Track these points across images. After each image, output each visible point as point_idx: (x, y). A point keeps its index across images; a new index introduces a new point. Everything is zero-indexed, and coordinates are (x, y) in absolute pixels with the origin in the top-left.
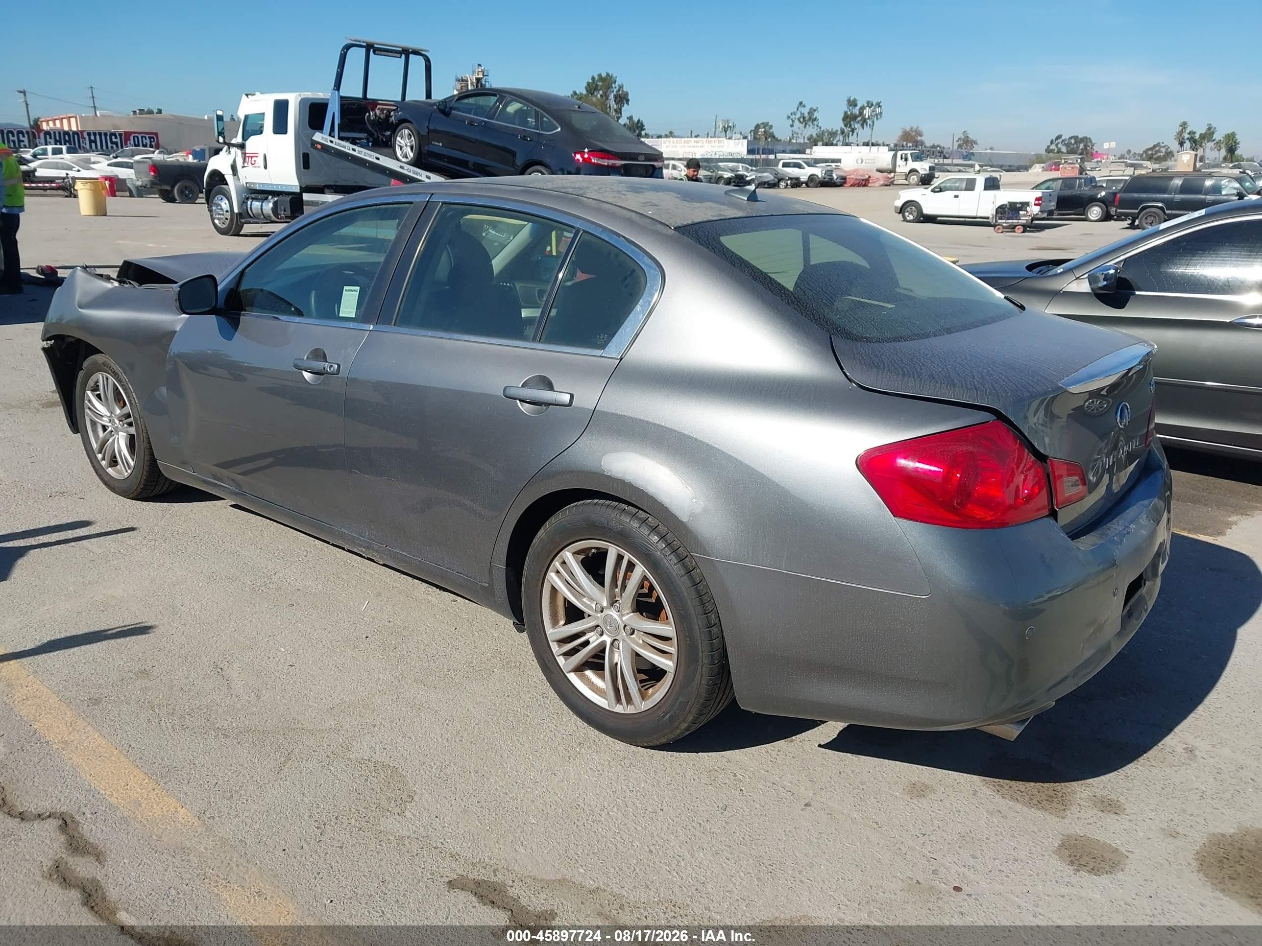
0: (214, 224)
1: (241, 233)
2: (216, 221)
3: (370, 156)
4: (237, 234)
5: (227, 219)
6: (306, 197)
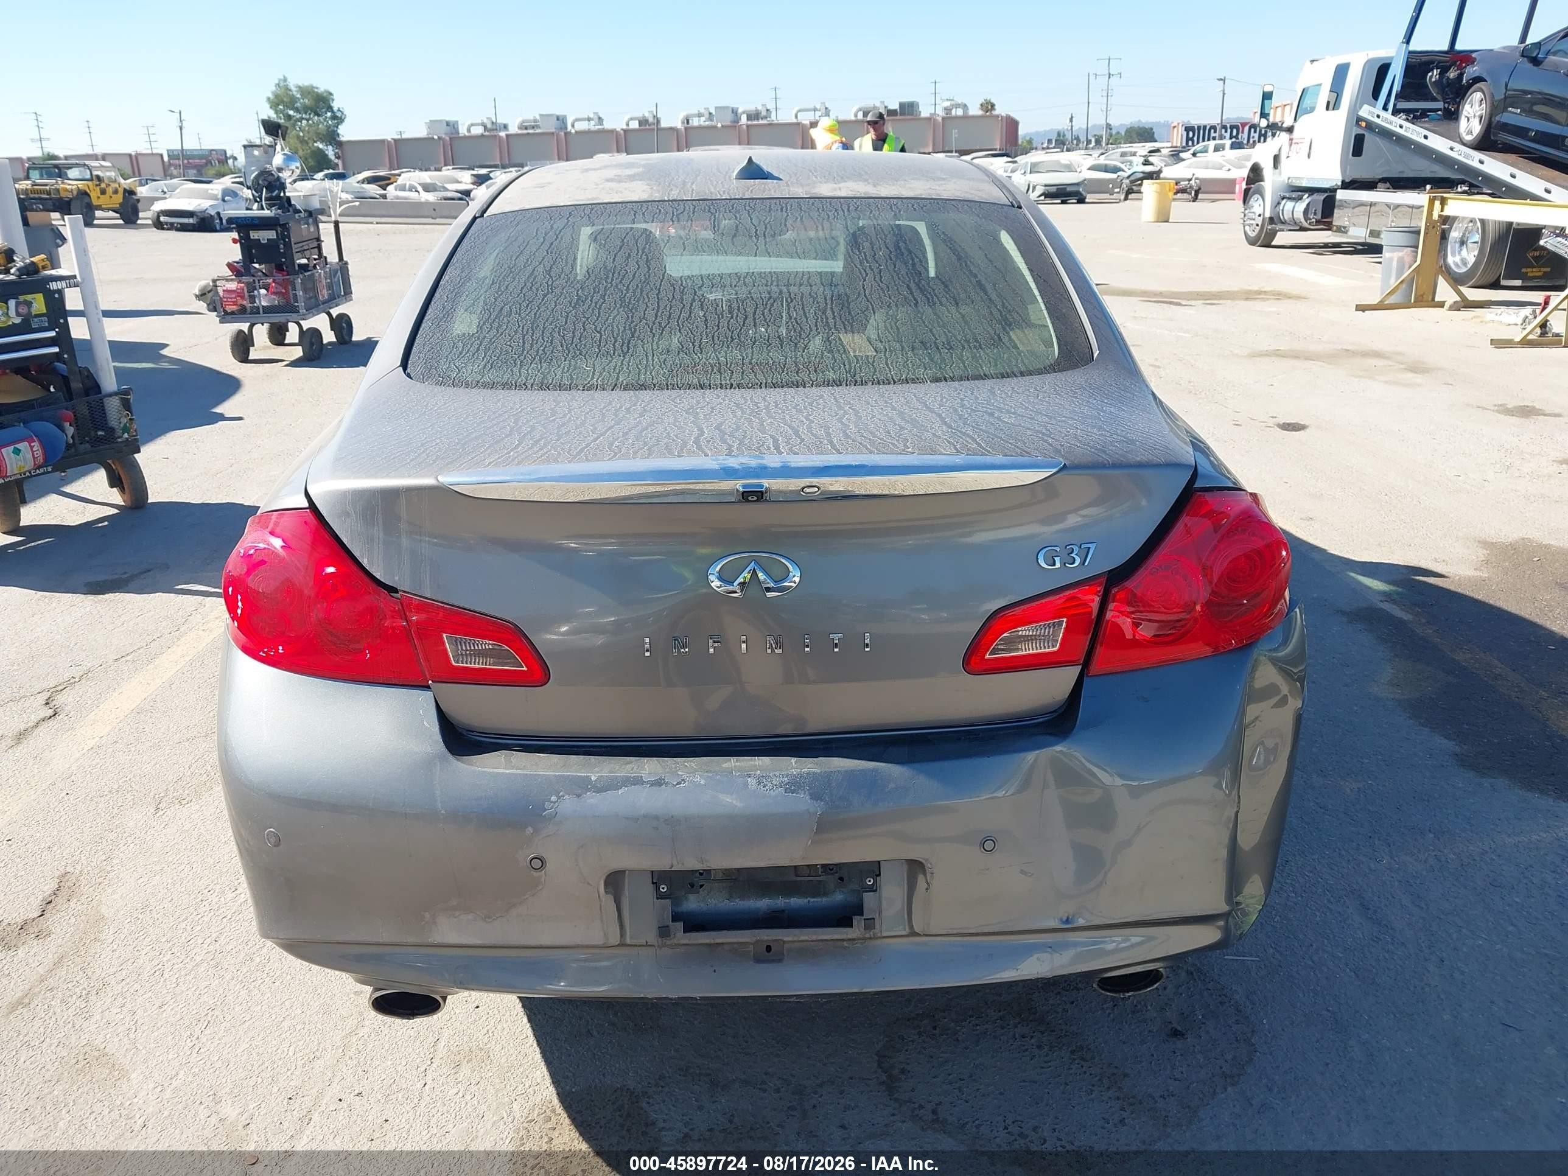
0: (1245, 233)
1: (1273, 243)
2: (1247, 228)
3: (1418, 134)
4: (1268, 245)
5: (1257, 225)
6: (1341, 195)
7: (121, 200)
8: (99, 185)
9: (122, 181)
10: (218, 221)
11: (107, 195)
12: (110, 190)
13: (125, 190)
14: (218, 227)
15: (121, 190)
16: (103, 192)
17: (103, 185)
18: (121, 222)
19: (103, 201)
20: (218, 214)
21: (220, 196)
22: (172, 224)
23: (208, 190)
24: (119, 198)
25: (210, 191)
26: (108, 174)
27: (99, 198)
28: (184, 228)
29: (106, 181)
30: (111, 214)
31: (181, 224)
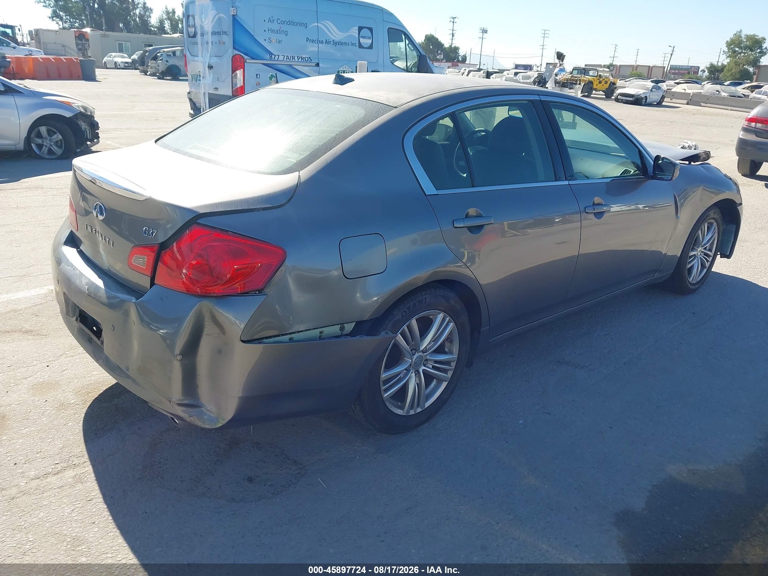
7: (607, 87)
8: (599, 79)
9: (611, 78)
10: (645, 101)
11: (602, 84)
12: (603, 82)
13: (611, 82)
14: (643, 104)
15: (609, 83)
16: (600, 82)
17: (601, 79)
18: (604, 97)
19: (599, 86)
20: (646, 97)
21: (650, 89)
22: (622, 100)
23: (646, 85)
24: (607, 86)
25: (647, 86)
26: (606, 74)
27: (597, 85)
28: (627, 102)
29: (603, 78)
30: (601, 93)
31: (626, 100)
